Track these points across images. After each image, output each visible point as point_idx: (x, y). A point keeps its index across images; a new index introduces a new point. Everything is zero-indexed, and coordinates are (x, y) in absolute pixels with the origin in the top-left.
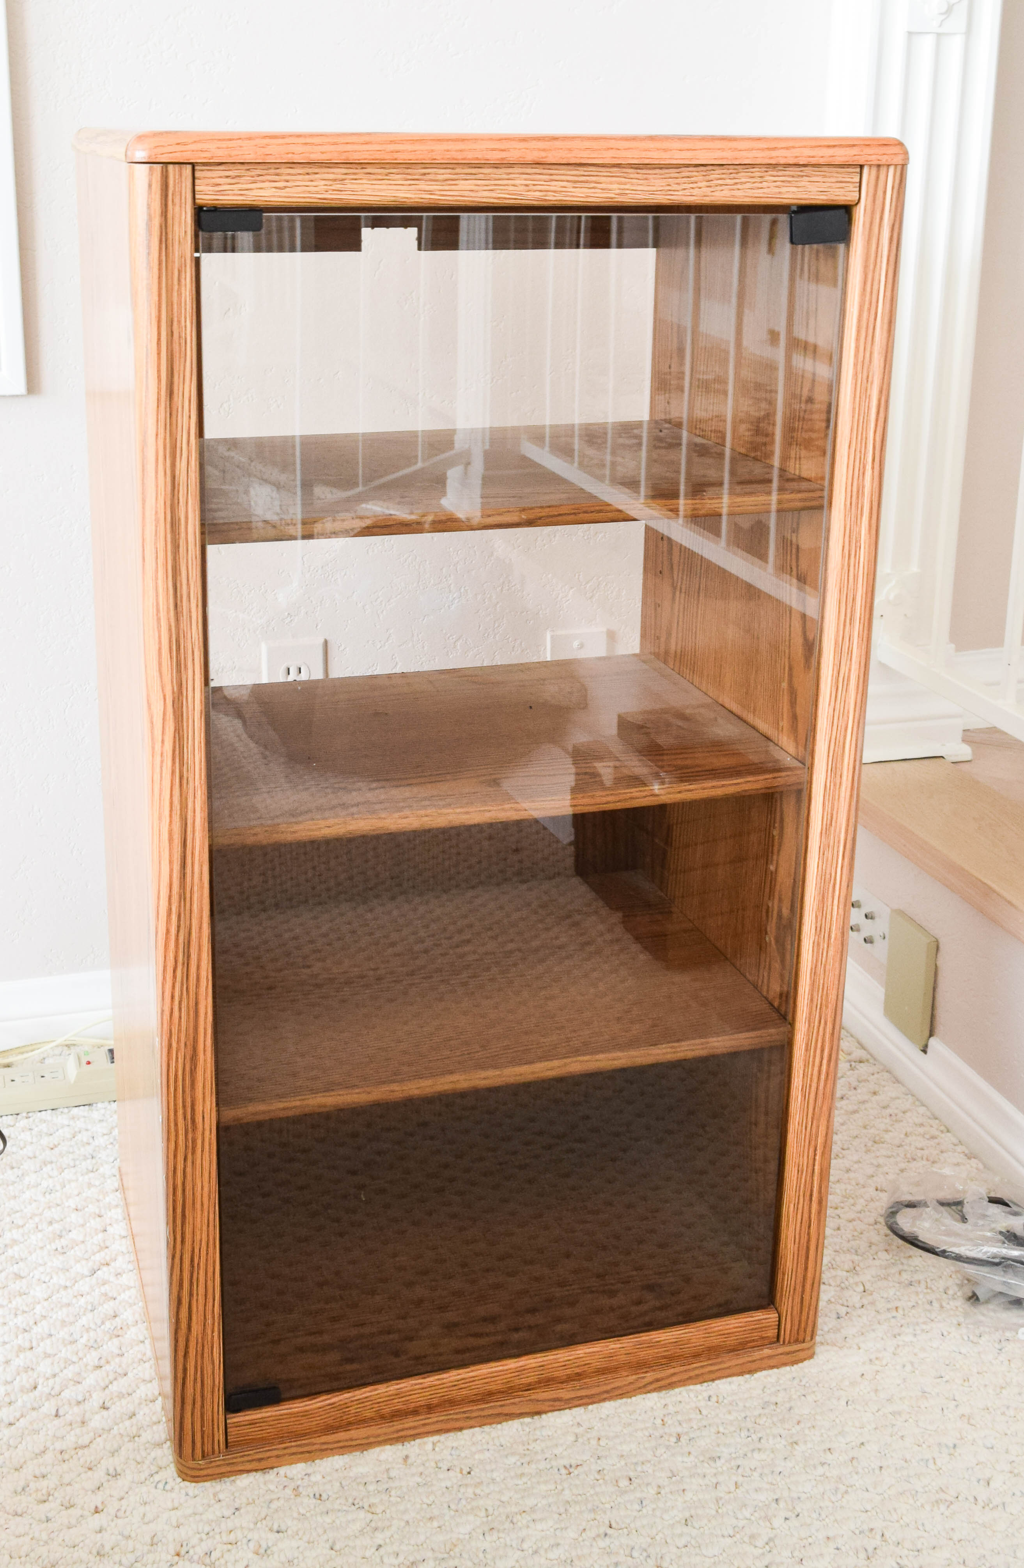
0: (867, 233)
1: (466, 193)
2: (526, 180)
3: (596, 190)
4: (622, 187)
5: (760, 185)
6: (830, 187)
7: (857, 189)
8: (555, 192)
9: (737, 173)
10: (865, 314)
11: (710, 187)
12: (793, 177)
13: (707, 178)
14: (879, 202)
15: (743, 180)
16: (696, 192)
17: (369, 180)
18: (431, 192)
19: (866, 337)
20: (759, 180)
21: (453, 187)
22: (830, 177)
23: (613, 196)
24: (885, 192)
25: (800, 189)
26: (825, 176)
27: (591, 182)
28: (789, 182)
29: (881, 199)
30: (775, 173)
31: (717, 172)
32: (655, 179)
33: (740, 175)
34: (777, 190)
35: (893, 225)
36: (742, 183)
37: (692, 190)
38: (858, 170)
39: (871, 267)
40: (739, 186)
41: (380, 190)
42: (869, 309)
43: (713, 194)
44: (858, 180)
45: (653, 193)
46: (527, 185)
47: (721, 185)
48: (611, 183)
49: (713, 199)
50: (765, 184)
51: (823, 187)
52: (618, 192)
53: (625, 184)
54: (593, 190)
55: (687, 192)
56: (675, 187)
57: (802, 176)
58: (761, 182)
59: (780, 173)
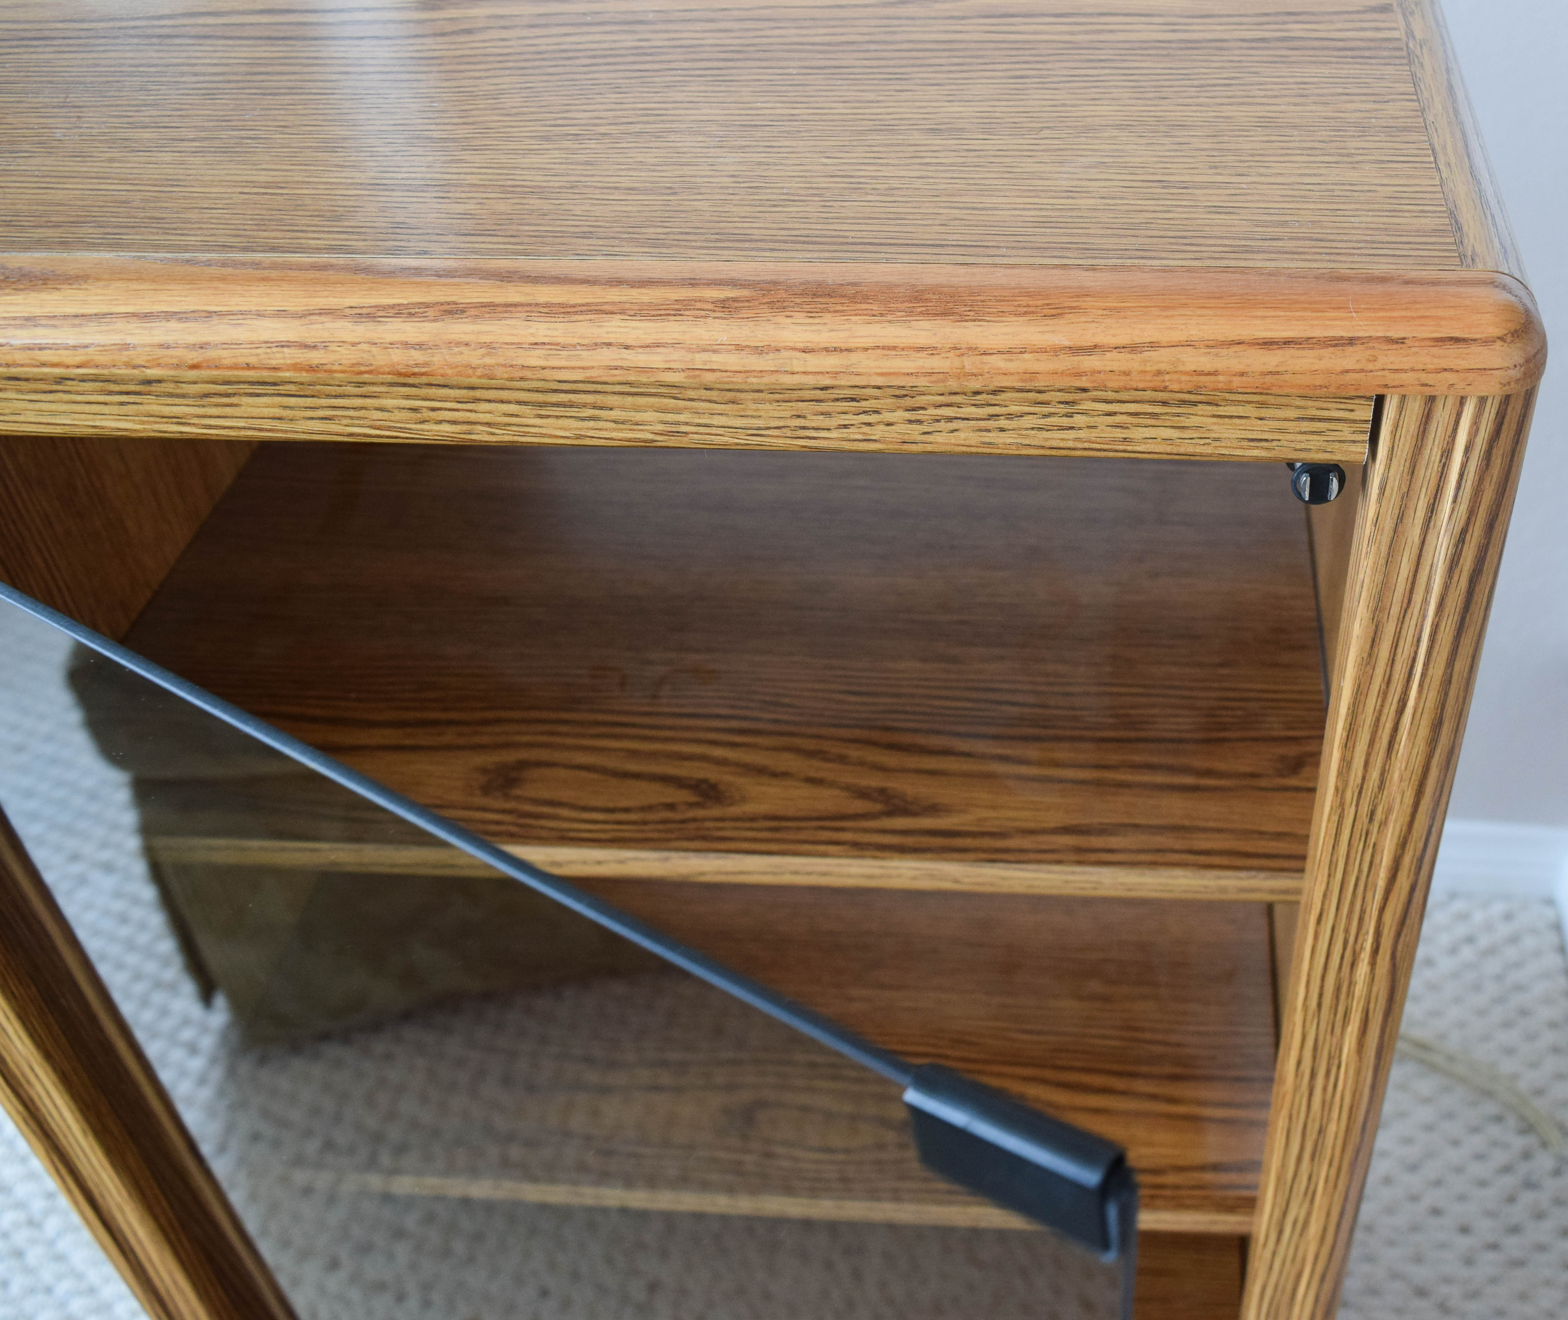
1: (267, 424)
2: (407, 397)
3: (601, 424)
4: (670, 417)
5: (1066, 421)
6: (1281, 431)
7: (1367, 437)
8: (488, 424)
10: (1372, 702)
11: (920, 422)
12: (1165, 403)
14: (1427, 472)
15: (1013, 409)
16: (878, 432)
17: (20, 391)
18: (179, 420)
19: (1372, 743)
20: (1063, 409)
21: (228, 411)
22: (1279, 406)
23: (651, 436)
24: (1447, 454)
25: (1187, 434)
27: (584, 405)
29: (1435, 466)
32: (755, 401)
34: (1119, 434)
35: (1464, 532)
36: (1010, 416)
37: (866, 429)
39: (1395, 610)
40: (1003, 423)
41: (53, 413)
42: (1384, 695)
44: (1369, 415)
45: (757, 432)
46: (415, 410)
47: (950, 419)
48: (637, 409)
50: (1079, 420)
51: (1258, 430)
52: (660, 427)
53: (678, 411)
54: (591, 424)
55: (854, 433)
56: (820, 421)
57: (1195, 404)
58: (1069, 415)
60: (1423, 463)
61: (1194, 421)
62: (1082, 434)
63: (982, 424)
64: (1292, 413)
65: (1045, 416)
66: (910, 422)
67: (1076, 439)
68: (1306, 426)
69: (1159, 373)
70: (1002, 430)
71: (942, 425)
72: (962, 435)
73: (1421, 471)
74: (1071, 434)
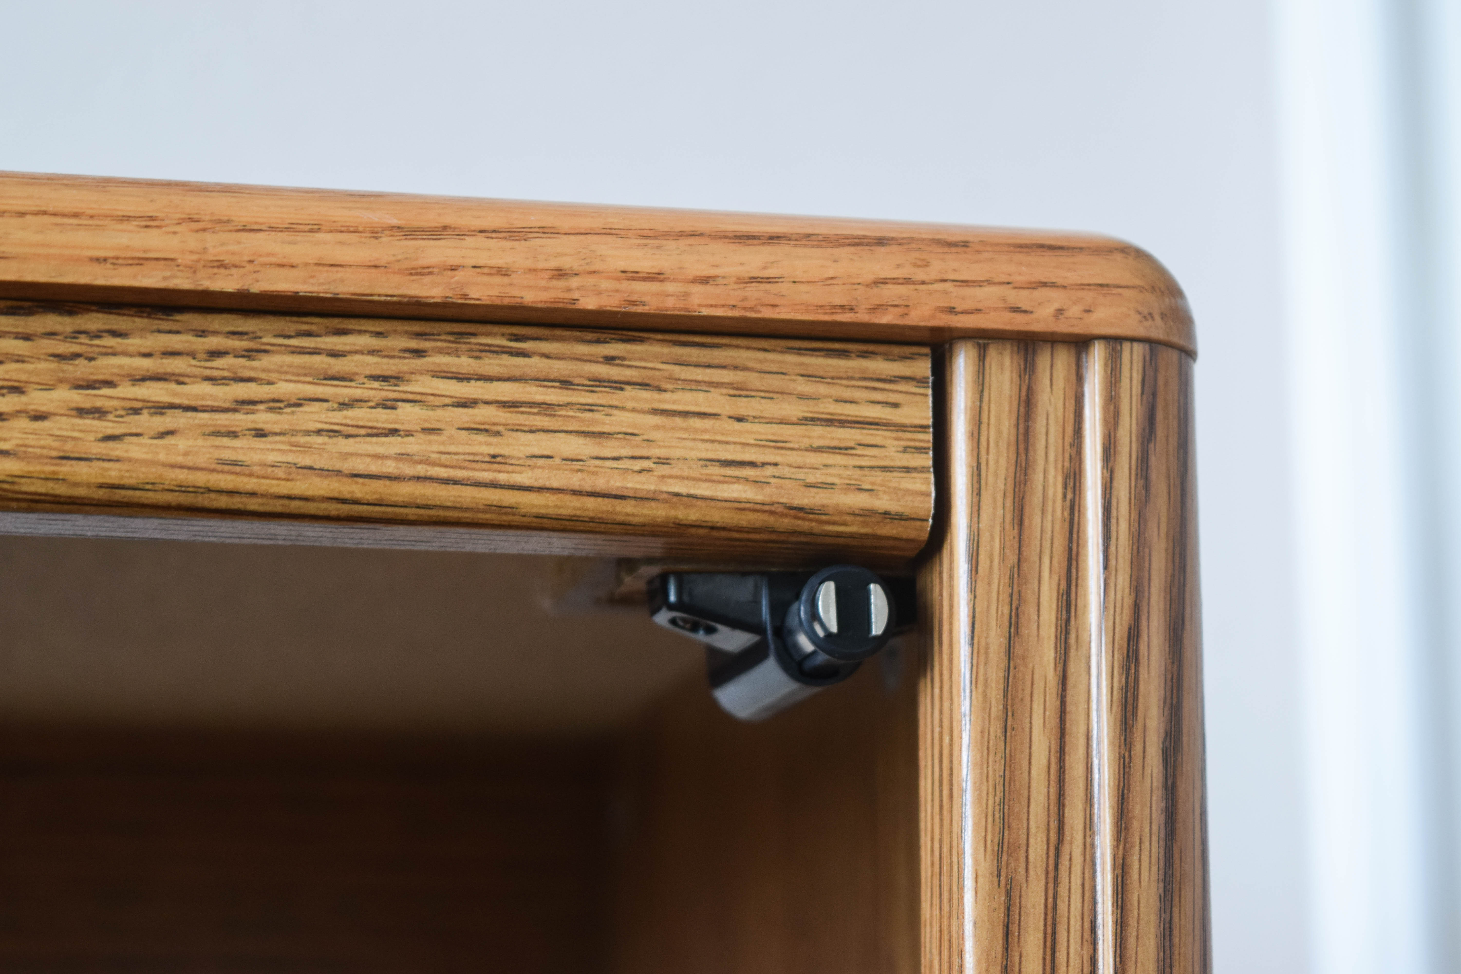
0: (995, 674)
5: (382, 418)
6: (779, 445)
7: (927, 460)
9: (249, 354)
11: (99, 413)
12: (566, 383)
13: (81, 369)
14: (1046, 522)
15: (284, 389)
20: (376, 391)
22: (769, 394)
24: (1073, 481)
25: (609, 449)
26: (739, 391)
28: (545, 408)
29: (1057, 509)
30: (465, 363)
31: (134, 343)
33: (266, 361)
34: (483, 446)
35: (1134, 635)
36: (276, 404)
38: (924, 368)
40: (263, 418)
43: (116, 449)
44: (925, 415)
47: (160, 409)
49: (113, 473)
57: (619, 385)
58: (388, 405)
59: (491, 365)
60: (1035, 500)
61: (620, 421)
62: (413, 445)
63: (223, 420)
64: (794, 410)
65: (344, 405)
66: (81, 412)
67: (402, 457)
68: (820, 435)
69: (560, 274)
70: (260, 434)
71: (146, 421)
72: (180, 443)
73: (1034, 520)
74: (392, 445)
